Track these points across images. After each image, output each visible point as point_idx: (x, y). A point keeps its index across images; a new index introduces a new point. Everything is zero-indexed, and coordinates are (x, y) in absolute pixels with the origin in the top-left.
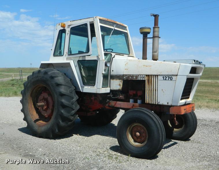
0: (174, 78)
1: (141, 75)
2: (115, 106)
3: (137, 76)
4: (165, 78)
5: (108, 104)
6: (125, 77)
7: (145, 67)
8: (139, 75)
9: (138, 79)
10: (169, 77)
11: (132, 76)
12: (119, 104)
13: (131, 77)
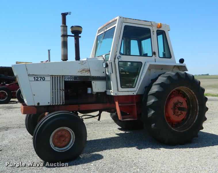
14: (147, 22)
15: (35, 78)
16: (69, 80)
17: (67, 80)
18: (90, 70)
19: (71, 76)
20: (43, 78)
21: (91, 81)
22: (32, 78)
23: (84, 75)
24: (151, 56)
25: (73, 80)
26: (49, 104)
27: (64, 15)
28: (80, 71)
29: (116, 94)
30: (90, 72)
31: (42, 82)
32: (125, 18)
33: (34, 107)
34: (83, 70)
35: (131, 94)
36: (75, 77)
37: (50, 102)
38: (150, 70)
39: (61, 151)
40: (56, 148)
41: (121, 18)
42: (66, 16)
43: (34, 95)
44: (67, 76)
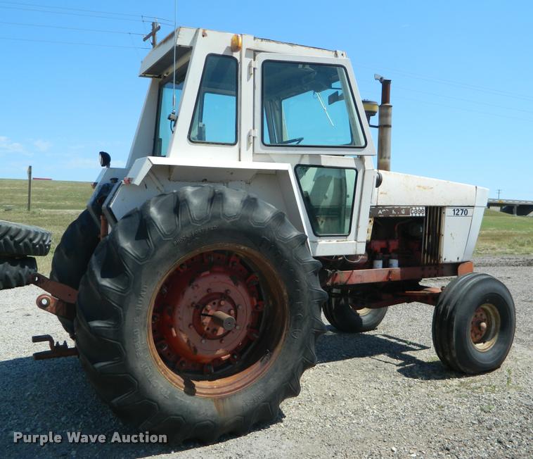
0: (470, 210)
1: (415, 206)
2: (349, 283)
3: (408, 210)
4: (456, 212)
5: (330, 281)
6: (380, 212)
7: (421, 188)
8: (412, 206)
9: (411, 215)
10: (463, 210)
11: (399, 209)
12: (360, 276)
13: (396, 210)
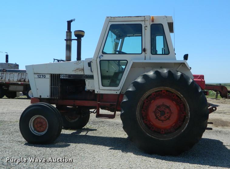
14: (140, 17)
15: (38, 76)
16: (64, 78)
17: (62, 78)
18: (84, 69)
19: (66, 74)
20: (44, 76)
21: (85, 80)
22: (36, 76)
23: (77, 74)
24: (141, 53)
25: (68, 78)
26: (48, 97)
27: (69, 23)
28: (75, 70)
29: (98, 92)
30: (84, 71)
31: (43, 79)
32: (114, 17)
33: (38, 99)
34: (77, 69)
35: (114, 93)
36: (70, 76)
37: (49, 96)
38: (145, 68)
39: (37, 135)
40: (35, 132)
41: (108, 18)
42: (71, 23)
43: (38, 89)
44: (62, 74)
